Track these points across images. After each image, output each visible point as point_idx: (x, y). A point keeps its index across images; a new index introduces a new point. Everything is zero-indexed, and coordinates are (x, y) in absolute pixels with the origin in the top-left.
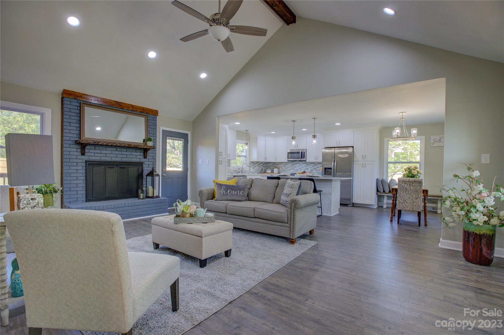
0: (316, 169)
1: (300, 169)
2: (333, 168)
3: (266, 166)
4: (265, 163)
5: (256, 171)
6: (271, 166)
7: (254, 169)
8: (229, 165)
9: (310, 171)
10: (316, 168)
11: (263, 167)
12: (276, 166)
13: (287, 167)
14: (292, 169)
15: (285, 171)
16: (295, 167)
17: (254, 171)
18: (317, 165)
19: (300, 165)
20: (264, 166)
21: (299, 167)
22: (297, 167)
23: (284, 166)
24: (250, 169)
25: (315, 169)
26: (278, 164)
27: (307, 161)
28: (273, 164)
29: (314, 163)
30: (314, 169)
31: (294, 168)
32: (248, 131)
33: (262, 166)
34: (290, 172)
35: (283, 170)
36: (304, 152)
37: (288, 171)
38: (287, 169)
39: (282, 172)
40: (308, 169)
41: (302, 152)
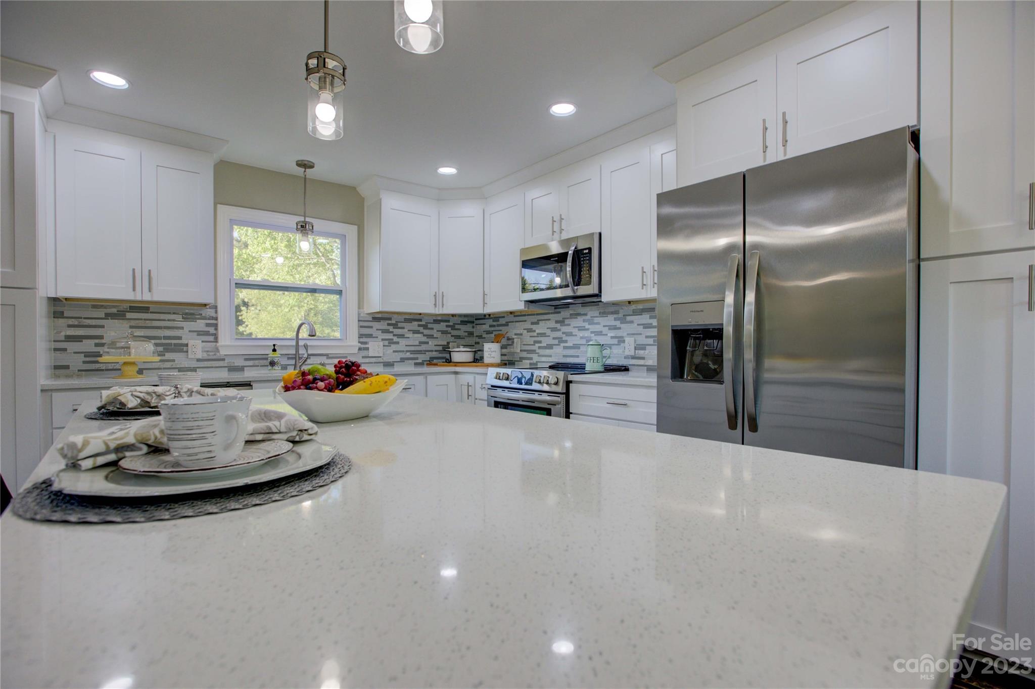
2: (729, 330)
4: (463, 323)
5: (408, 355)
7: (394, 347)
8: (212, 330)
9: (632, 353)
11: (452, 339)
13: (538, 335)
15: (533, 352)
16: (570, 334)
17: (397, 357)
19: (591, 322)
20: (455, 333)
21: (586, 334)
22: (575, 331)
23: (530, 330)
24: (364, 349)
26: (507, 324)
27: (605, 298)
28: (490, 322)
30: (651, 341)
31: (564, 337)
32: (312, 167)
34: (550, 359)
35: (525, 351)
36: (586, 253)
37: (542, 352)
38: (540, 342)
39: (521, 359)
40: (624, 341)
41: (578, 253)
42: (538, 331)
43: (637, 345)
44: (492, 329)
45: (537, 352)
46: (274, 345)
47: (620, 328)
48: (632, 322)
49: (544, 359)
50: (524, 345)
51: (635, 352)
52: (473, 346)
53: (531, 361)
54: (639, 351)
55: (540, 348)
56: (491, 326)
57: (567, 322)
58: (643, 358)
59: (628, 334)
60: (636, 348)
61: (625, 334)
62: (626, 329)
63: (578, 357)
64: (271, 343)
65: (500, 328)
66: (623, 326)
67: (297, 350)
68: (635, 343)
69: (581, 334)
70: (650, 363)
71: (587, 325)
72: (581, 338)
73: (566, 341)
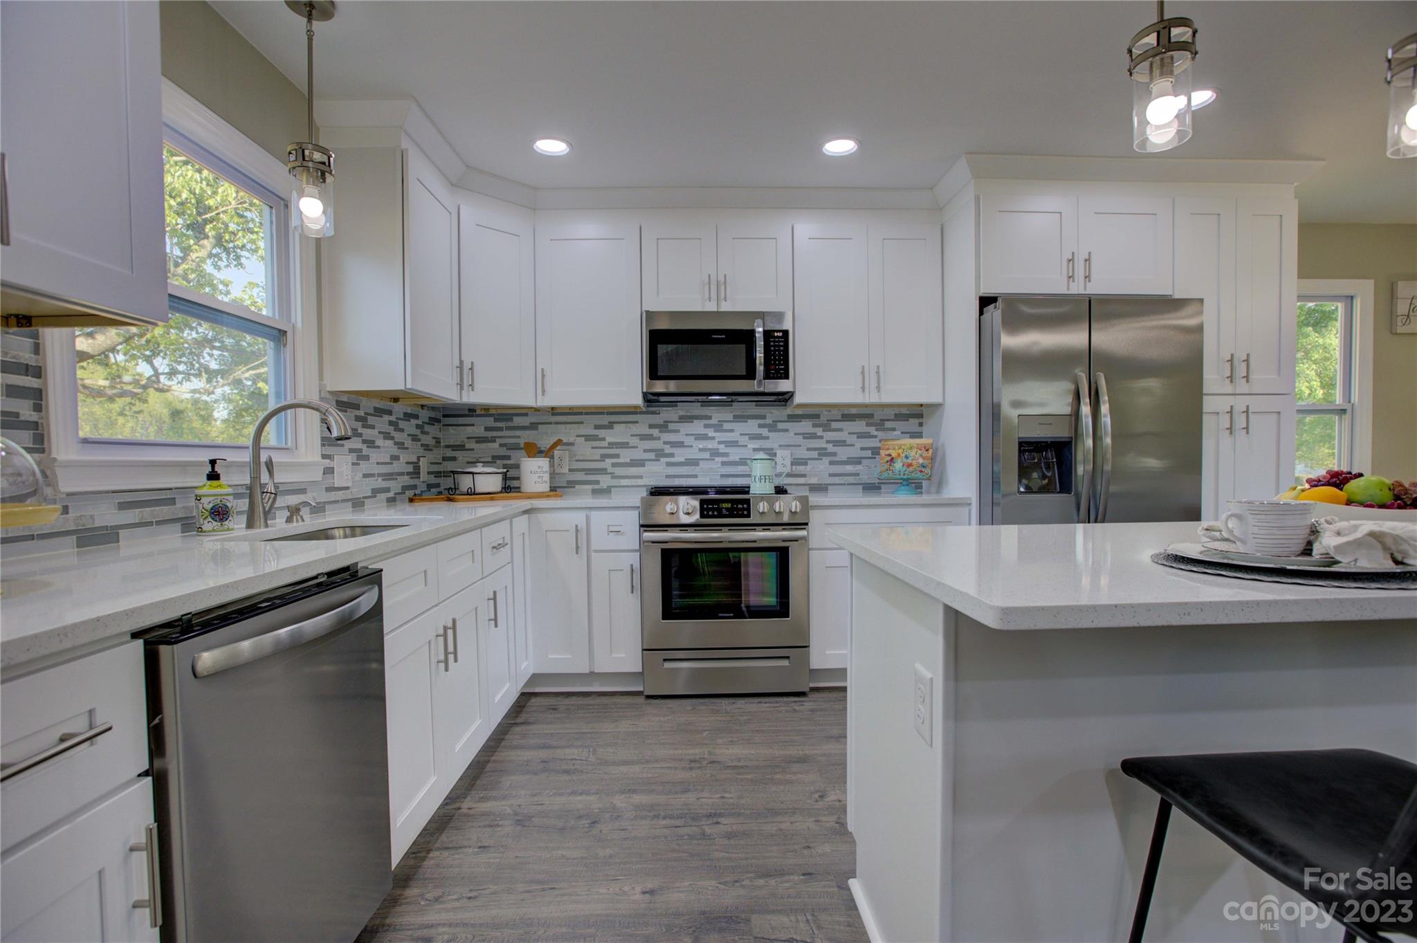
0: (834, 454)
1: (715, 453)
2: (1085, 443)
3: (438, 441)
5: (380, 483)
6: (480, 440)
7: (365, 467)
9: (788, 469)
10: (830, 448)
11: (421, 451)
12: (525, 437)
13: (611, 445)
14: (657, 460)
15: (603, 471)
16: (680, 444)
18: (834, 425)
20: (424, 439)
21: (710, 445)
22: (689, 440)
23: (589, 438)
24: (329, 471)
25: (823, 453)
26: (534, 426)
27: (800, 398)
28: (490, 422)
30: (815, 454)
31: (668, 449)
33: (415, 438)
34: (640, 482)
35: (578, 470)
36: (778, 337)
37: (619, 471)
38: (617, 456)
39: (571, 484)
40: (775, 455)
41: (768, 334)
42: (609, 439)
43: (794, 459)
44: (495, 434)
45: (609, 471)
46: (213, 462)
47: (767, 438)
48: (787, 430)
49: (624, 482)
50: (577, 461)
51: (792, 468)
52: (440, 463)
53: (596, 487)
54: (798, 467)
55: (614, 465)
56: (487, 429)
57: (671, 427)
58: (804, 476)
59: (780, 446)
60: (793, 464)
61: (775, 446)
62: (775, 440)
63: (695, 476)
64: (205, 456)
65: (518, 433)
66: (771, 434)
67: (255, 477)
68: (791, 456)
69: (701, 445)
70: (814, 480)
71: (711, 433)
72: (701, 450)
73: (672, 455)
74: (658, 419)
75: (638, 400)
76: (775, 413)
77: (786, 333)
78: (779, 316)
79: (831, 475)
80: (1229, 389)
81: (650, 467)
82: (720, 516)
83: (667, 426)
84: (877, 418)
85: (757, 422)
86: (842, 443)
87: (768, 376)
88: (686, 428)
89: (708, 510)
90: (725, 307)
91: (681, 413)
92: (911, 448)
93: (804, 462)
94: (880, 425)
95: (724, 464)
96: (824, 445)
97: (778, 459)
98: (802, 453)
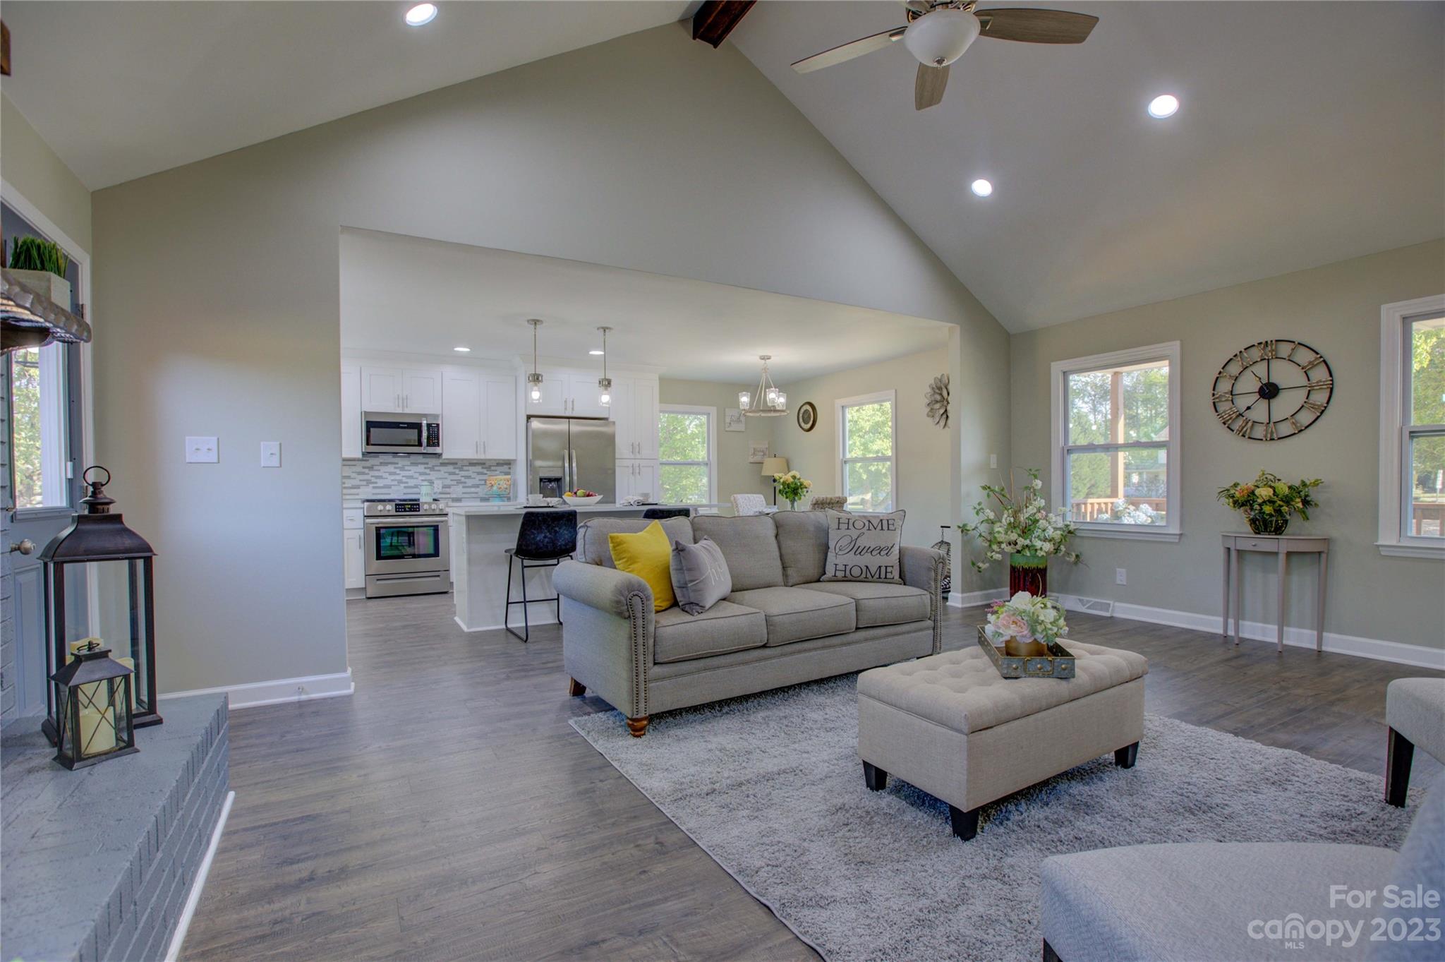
0: (465, 483)
1: (400, 482)
2: (567, 479)
9: (440, 490)
10: (463, 479)
14: (367, 485)
16: (380, 477)
18: (465, 468)
19: (402, 469)
21: (398, 478)
22: (385, 475)
25: (459, 482)
27: (444, 457)
29: (456, 464)
30: (455, 483)
31: (373, 480)
36: (434, 427)
40: (433, 483)
41: (429, 426)
47: (429, 474)
48: (439, 471)
51: (442, 490)
57: (375, 468)
58: (449, 493)
59: (436, 478)
60: (443, 487)
61: (434, 478)
62: (433, 476)
66: (432, 473)
68: (442, 484)
69: (393, 477)
70: (454, 496)
71: (398, 471)
72: (392, 480)
73: (376, 483)
74: (367, 464)
75: (360, 456)
76: (432, 462)
77: (438, 425)
78: (436, 416)
79: (463, 493)
80: (632, 457)
81: (362, 490)
82: (405, 511)
83: (373, 468)
84: (487, 465)
85: (423, 466)
86: (469, 477)
87: (428, 445)
88: (383, 469)
89: (399, 508)
90: (407, 411)
91: (381, 461)
92: (501, 480)
93: (449, 487)
94: (489, 468)
95: (405, 487)
96: (460, 478)
97: (435, 485)
98: (448, 482)
